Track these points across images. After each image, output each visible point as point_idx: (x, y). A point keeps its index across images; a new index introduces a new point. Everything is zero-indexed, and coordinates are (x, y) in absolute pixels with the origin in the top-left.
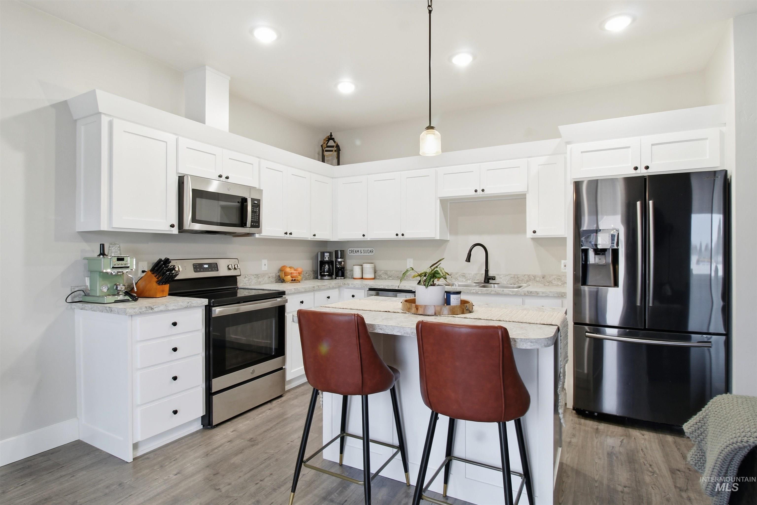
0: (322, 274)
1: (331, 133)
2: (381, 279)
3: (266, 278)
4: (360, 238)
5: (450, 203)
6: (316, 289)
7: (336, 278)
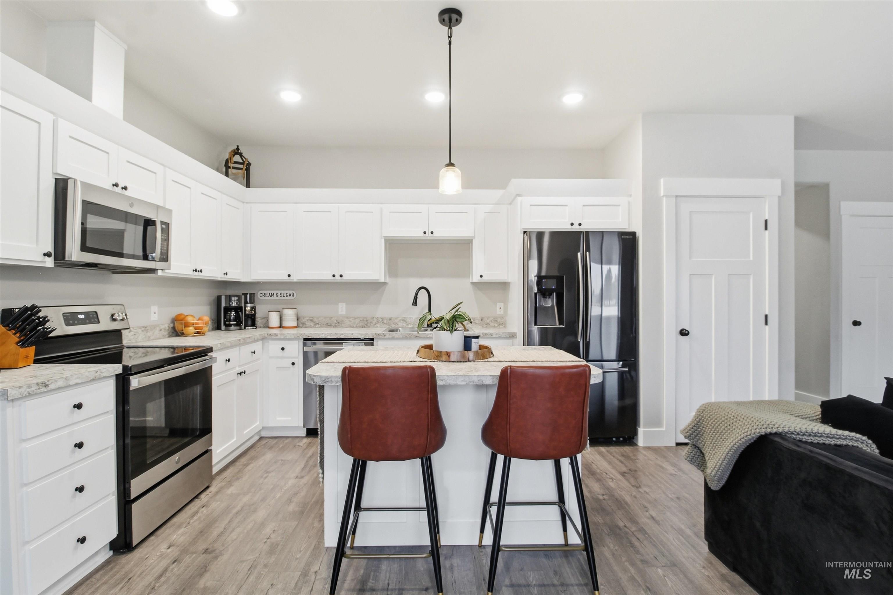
0: (227, 323)
1: (238, 146)
2: (305, 327)
3: (157, 332)
4: (285, 278)
5: (389, 243)
6: (241, 343)
7: (245, 329)
